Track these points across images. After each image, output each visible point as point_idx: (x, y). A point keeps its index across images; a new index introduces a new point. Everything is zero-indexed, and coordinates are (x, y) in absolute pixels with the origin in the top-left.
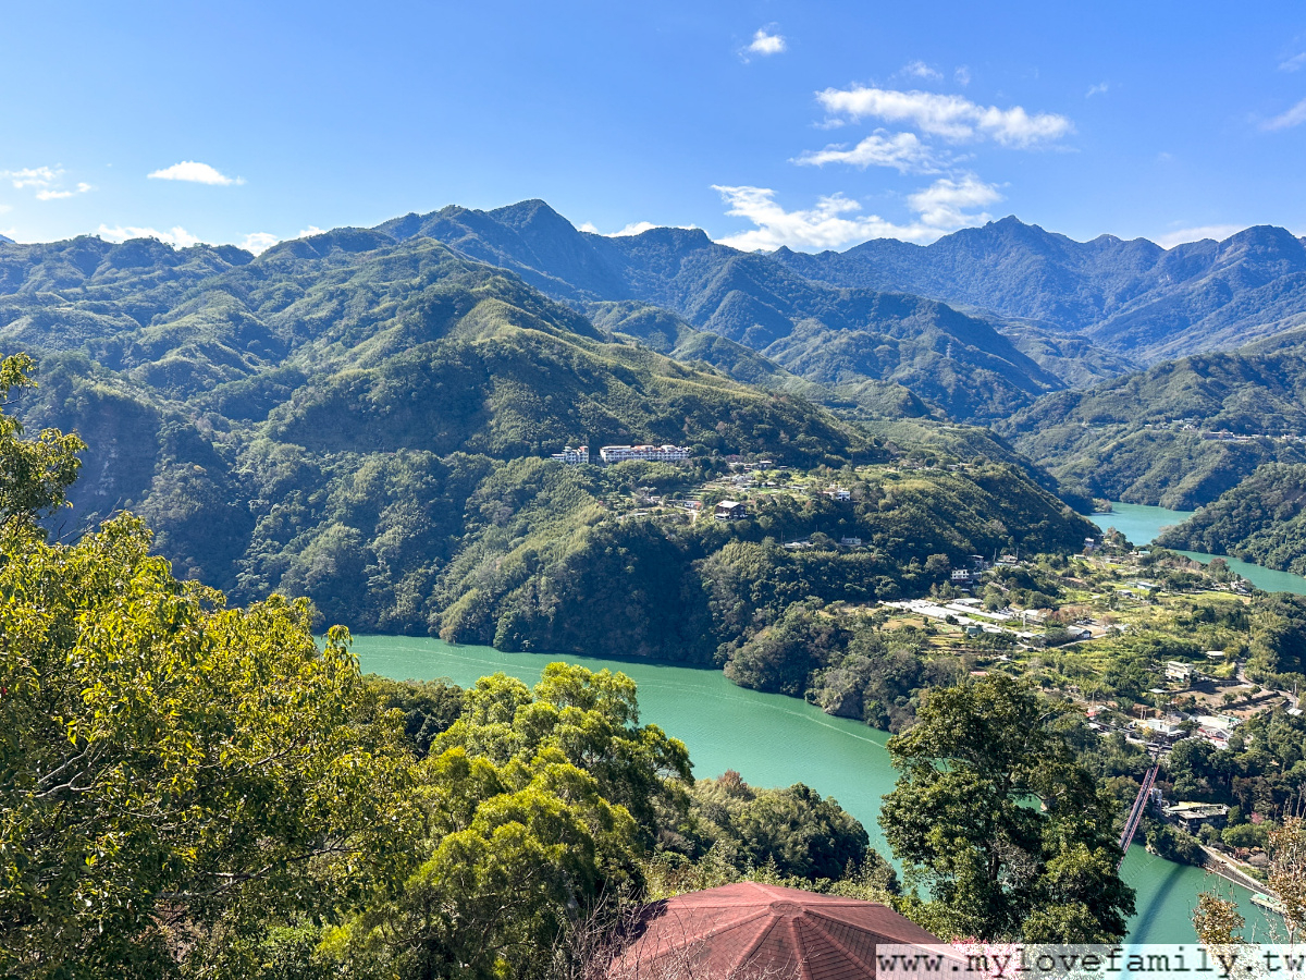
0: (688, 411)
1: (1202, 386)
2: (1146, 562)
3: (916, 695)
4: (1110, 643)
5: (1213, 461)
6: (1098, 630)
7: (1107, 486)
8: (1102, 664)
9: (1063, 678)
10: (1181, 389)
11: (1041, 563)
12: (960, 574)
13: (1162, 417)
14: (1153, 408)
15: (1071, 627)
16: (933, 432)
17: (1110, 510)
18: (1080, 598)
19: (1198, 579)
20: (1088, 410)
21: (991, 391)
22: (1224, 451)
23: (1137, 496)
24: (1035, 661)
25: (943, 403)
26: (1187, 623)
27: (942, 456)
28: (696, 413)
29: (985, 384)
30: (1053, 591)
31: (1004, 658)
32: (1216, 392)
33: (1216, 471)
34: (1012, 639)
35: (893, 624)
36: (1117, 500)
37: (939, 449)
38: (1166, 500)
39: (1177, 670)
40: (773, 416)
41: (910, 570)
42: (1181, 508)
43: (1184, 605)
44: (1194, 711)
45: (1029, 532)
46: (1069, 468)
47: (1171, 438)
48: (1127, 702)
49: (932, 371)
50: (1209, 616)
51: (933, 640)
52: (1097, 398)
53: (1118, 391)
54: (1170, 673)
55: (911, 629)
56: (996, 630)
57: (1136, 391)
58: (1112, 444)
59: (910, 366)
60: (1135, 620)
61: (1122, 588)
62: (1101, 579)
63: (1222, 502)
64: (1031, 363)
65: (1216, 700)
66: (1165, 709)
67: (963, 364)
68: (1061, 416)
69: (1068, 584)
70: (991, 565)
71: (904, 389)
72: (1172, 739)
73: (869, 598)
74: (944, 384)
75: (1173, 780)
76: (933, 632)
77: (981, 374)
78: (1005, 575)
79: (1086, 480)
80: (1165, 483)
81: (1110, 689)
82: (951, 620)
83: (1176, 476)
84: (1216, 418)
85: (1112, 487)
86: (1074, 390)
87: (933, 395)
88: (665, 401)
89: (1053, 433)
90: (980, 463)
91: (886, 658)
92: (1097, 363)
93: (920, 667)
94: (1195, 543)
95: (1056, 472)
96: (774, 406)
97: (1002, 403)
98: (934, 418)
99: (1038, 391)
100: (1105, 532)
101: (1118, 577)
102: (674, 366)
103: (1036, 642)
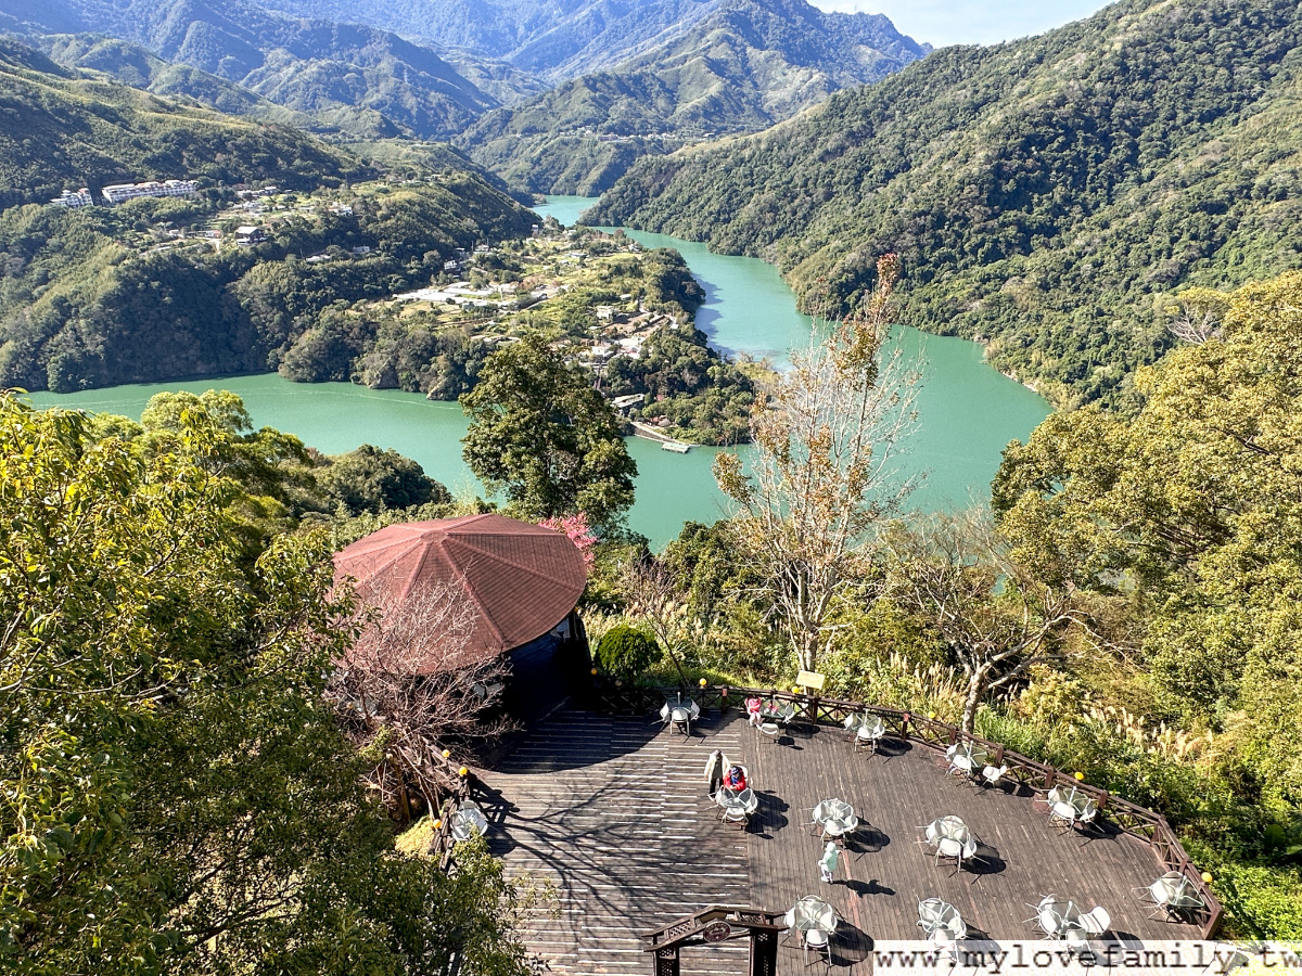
0: (183, 145)
1: (594, 99)
2: (574, 238)
3: (435, 361)
4: (560, 300)
5: (606, 159)
6: (551, 291)
7: (540, 184)
8: (556, 315)
9: (534, 330)
10: (580, 103)
11: (505, 248)
12: (449, 265)
13: (570, 126)
14: (563, 119)
15: (533, 293)
16: (406, 150)
17: (545, 202)
18: (535, 271)
19: (609, 245)
20: (519, 122)
21: (446, 111)
22: (614, 150)
23: (561, 189)
24: (513, 321)
25: (410, 124)
26: (605, 278)
27: (418, 170)
28: (191, 147)
29: (440, 105)
30: (517, 268)
31: (492, 323)
32: (603, 103)
33: (610, 165)
34: (495, 308)
35: (408, 311)
36: (549, 194)
37: (415, 164)
38: (580, 190)
39: (604, 311)
40: (267, 145)
41: (413, 266)
42: (592, 195)
43: (602, 265)
44: (616, 338)
45: (493, 225)
46: (513, 171)
47: (578, 142)
48: (575, 338)
49: (396, 94)
50: (619, 271)
51: (441, 318)
52: (524, 114)
53: (537, 107)
54: (599, 315)
55: (422, 313)
56: (484, 303)
57: (550, 106)
58: (539, 150)
59: (377, 91)
60: (573, 280)
61: (561, 259)
62: (547, 255)
63: (617, 188)
64: (471, 85)
65: (630, 327)
66: (600, 339)
67: (420, 89)
68: (501, 130)
69: (526, 261)
70: (471, 254)
71: (377, 113)
72: (606, 359)
73: (386, 294)
74: (408, 107)
75: (610, 385)
76: (439, 313)
77: (435, 97)
78: (482, 260)
79: (525, 180)
80: (578, 177)
81: (564, 332)
82: (450, 302)
83: (585, 171)
84: (605, 124)
85: (544, 184)
86: (506, 107)
87: (401, 118)
88: (157, 137)
89: (497, 144)
90: (449, 173)
91: (408, 339)
92: (520, 84)
93: (435, 341)
94: (603, 220)
95: (504, 176)
96: (266, 135)
97: (456, 121)
98: (406, 138)
99: (481, 110)
100: (545, 219)
101: (558, 252)
102: (156, 101)
103: (511, 307)
